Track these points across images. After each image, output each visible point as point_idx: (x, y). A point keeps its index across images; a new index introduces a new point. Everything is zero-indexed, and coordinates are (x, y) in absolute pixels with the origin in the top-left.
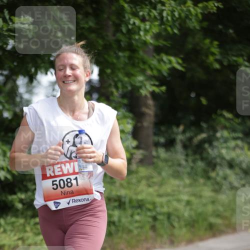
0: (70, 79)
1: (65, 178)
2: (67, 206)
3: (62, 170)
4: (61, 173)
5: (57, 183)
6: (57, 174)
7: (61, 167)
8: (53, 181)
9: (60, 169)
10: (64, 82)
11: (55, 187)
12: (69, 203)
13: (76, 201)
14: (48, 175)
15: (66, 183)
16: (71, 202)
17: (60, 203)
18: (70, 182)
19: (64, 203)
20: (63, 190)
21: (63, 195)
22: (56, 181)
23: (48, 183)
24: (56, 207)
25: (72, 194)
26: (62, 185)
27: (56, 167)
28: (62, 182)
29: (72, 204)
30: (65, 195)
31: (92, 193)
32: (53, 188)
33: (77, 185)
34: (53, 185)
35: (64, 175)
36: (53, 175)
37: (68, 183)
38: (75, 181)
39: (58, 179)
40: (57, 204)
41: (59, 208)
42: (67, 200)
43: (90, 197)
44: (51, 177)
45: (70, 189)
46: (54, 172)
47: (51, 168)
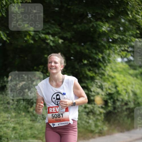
0: (54, 67)
1: (57, 114)
2: (58, 126)
3: (56, 110)
4: (55, 111)
5: (54, 115)
6: (54, 111)
7: (55, 109)
8: (52, 115)
9: (55, 110)
10: (51, 69)
11: (53, 117)
12: (59, 125)
13: (62, 124)
14: (50, 112)
15: (57, 116)
16: (60, 124)
17: (55, 124)
18: (59, 116)
19: (57, 125)
20: (56, 119)
21: (56, 121)
22: (53, 115)
23: (50, 115)
24: (53, 126)
25: (60, 121)
26: (56, 117)
27: (53, 108)
28: (56, 115)
29: (60, 125)
30: (57, 121)
31: (69, 121)
32: (52, 118)
33: (62, 117)
34: (52, 116)
35: (57, 112)
36: (52, 112)
37: (58, 116)
38: (62, 115)
39: (54, 114)
40: (54, 125)
41: (55, 126)
42: (58, 123)
43: (68, 122)
44: (51, 113)
45: (59, 119)
46: (52, 110)
47: (51, 108)
